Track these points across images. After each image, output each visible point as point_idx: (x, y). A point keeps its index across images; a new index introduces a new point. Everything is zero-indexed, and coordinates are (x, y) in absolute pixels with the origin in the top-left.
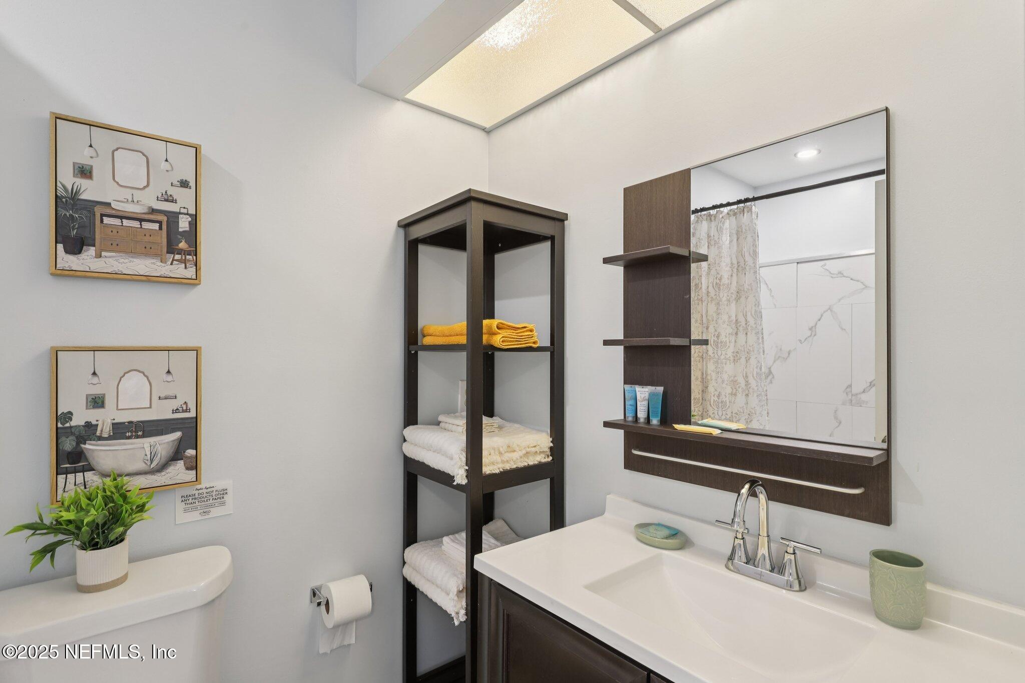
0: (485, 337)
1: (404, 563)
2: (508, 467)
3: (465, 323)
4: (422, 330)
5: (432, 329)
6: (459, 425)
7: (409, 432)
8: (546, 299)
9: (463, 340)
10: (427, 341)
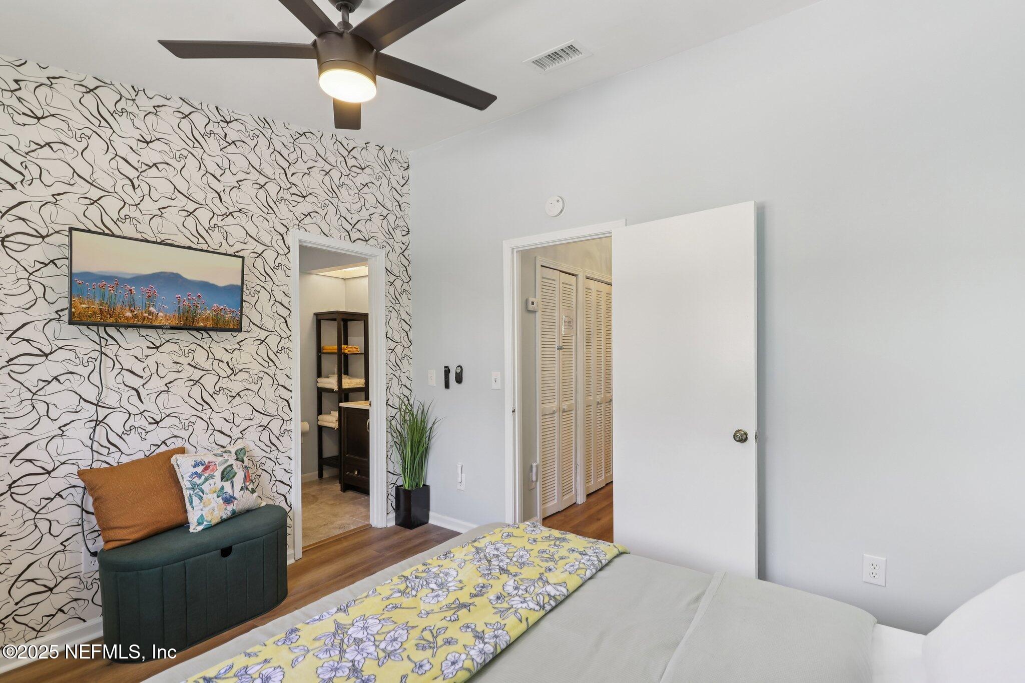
0: (343, 351)
1: (318, 420)
2: (350, 387)
3: (337, 346)
4: (323, 347)
5: (326, 347)
6: (336, 377)
7: (319, 380)
8: (363, 338)
9: (336, 351)
10: (325, 351)
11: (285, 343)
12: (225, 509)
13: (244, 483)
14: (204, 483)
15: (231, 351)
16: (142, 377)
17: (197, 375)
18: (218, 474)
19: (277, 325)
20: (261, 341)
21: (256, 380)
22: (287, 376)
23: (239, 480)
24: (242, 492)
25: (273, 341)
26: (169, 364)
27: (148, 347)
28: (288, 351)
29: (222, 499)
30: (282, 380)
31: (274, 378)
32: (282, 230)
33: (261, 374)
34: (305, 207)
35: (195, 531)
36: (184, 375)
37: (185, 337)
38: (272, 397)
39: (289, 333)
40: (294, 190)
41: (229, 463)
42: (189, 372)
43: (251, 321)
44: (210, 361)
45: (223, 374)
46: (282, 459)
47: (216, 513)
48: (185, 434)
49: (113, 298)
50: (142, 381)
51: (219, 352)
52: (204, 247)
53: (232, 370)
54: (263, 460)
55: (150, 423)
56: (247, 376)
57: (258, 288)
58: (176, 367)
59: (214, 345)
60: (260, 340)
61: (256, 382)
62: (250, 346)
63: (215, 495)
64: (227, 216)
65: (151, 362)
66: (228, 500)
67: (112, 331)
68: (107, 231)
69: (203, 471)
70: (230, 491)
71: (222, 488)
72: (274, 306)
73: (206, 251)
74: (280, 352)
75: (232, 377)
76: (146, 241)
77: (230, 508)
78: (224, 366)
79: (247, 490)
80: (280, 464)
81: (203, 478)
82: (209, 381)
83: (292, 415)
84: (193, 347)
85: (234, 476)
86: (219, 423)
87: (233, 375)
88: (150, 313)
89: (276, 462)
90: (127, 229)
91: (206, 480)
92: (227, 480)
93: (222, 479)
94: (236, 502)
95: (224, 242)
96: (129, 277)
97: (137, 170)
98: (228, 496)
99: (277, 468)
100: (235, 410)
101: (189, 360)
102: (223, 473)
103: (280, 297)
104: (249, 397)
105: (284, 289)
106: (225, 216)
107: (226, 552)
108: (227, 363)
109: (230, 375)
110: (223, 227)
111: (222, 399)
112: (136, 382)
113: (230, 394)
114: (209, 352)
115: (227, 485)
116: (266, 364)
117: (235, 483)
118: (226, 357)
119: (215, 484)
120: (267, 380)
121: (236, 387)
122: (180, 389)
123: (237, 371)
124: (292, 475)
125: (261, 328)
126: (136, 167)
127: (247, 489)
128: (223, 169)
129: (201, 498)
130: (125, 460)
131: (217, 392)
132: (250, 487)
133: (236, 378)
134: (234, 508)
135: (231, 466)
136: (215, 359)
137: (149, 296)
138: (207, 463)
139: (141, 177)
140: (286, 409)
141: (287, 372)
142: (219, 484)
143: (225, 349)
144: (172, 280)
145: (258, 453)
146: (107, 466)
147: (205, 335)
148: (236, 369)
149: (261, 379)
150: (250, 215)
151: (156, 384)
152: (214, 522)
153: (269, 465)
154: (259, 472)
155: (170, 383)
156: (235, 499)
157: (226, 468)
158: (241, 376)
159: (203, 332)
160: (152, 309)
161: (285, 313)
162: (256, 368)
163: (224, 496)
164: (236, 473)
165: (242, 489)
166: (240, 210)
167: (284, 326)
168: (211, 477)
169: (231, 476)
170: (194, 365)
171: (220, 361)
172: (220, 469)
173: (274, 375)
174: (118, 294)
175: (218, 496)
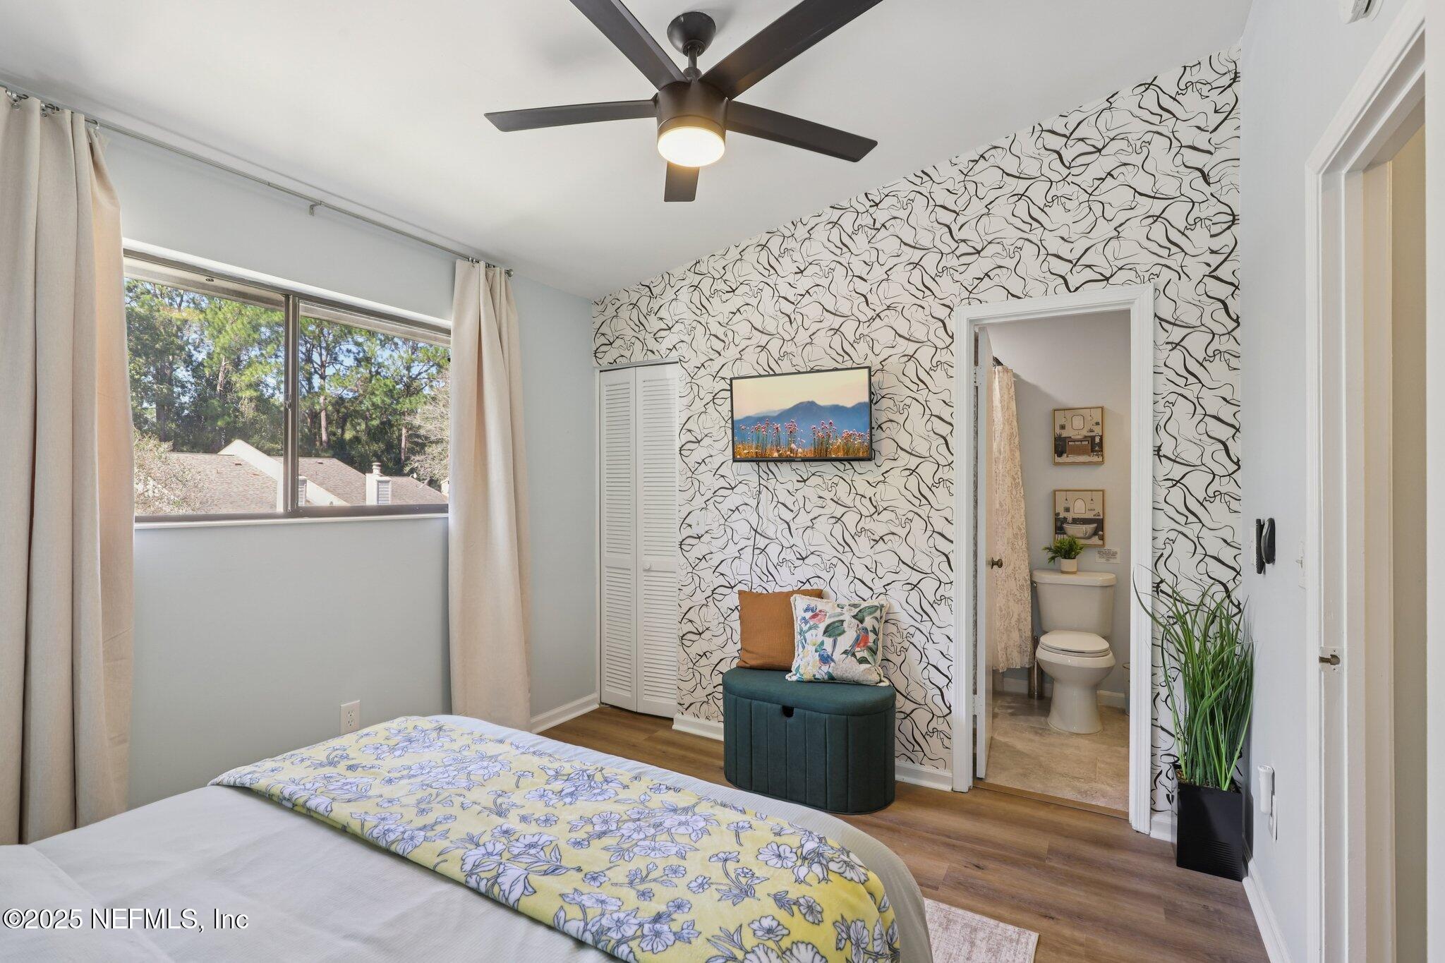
11: (944, 473)
12: (820, 668)
13: (853, 646)
14: (808, 631)
15: (874, 485)
16: (792, 511)
17: (839, 511)
18: (822, 626)
19: (933, 448)
20: (911, 471)
21: (903, 522)
22: (947, 519)
23: (846, 641)
24: (844, 656)
25: (927, 470)
26: (815, 499)
27: (798, 481)
28: (948, 484)
29: (819, 655)
30: (939, 525)
31: (927, 522)
32: (942, 313)
33: (910, 515)
34: (980, 265)
35: (789, 679)
36: (827, 511)
37: (827, 468)
38: (924, 547)
39: (950, 458)
40: (964, 248)
41: (841, 618)
42: (832, 509)
43: (898, 445)
44: (852, 496)
45: (865, 512)
46: (938, 635)
47: (810, 667)
48: (827, 576)
49: (765, 439)
50: (791, 515)
51: (862, 487)
52: (849, 364)
53: (875, 507)
54: (912, 630)
55: (797, 559)
56: (893, 516)
57: (908, 401)
58: (820, 502)
59: (856, 477)
60: (910, 469)
61: (904, 525)
62: (896, 478)
63: (814, 648)
64: (874, 320)
65: (799, 495)
66: (825, 659)
67: (772, 465)
68: (772, 373)
69: (810, 618)
70: (829, 650)
71: (822, 643)
72: (929, 423)
73: (852, 369)
74: (937, 485)
75: (875, 516)
76: (799, 373)
77: (825, 668)
78: (865, 501)
79: (852, 656)
80: (934, 643)
81: (808, 625)
82: (851, 519)
83: (952, 576)
84: (836, 480)
85: (840, 635)
86: (860, 572)
87: (877, 513)
88: (792, 450)
89: (929, 638)
90: (786, 366)
91: (810, 628)
92: (830, 636)
93: (825, 633)
94: (832, 664)
95: (870, 353)
96: (776, 415)
97: (793, 303)
98: (825, 655)
99: (929, 646)
100: (877, 558)
101: (831, 495)
102: (828, 626)
103: (938, 408)
104: (894, 543)
105: (945, 396)
106: (871, 321)
107: (788, 711)
108: (870, 499)
109: (874, 514)
110: (870, 335)
111: (864, 541)
112: (788, 516)
113: (873, 537)
114: (851, 486)
115: (828, 642)
116: (917, 502)
117: (838, 643)
118: (869, 492)
119: (816, 635)
120: (918, 524)
121: (880, 529)
122: (823, 525)
123: (881, 509)
124: (952, 663)
125: (911, 454)
126: (792, 301)
127: (854, 655)
128: (870, 264)
129: (804, 647)
130: (778, 590)
131: (859, 533)
132: (859, 655)
133: (881, 517)
134: (830, 671)
135: (842, 621)
136: (857, 494)
137: (791, 432)
138: (817, 610)
139: (796, 310)
140: (945, 566)
141: (947, 513)
142: (820, 638)
143: (868, 482)
144: (807, 410)
145: (905, 620)
146: (765, 592)
147: (848, 466)
148: (880, 507)
149: (909, 522)
150: (899, 309)
151: (804, 519)
152: (807, 677)
153: (919, 639)
154: (906, 644)
155: (815, 518)
156: (833, 661)
157: (834, 623)
158: (886, 515)
159: (845, 463)
160: (793, 446)
161: (943, 429)
162: (903, 507)
163: (822, 653)
164: (844, 632)
165: (845, 652)
166: (888, 307)
167: (943, 449)
168: (815, 627)
169: (837, 632)
170: (836, 500)
171: (862, 496)
172: (828, 621)
173: (928, 517)
174: (768, 434)
175: (816, 651)
